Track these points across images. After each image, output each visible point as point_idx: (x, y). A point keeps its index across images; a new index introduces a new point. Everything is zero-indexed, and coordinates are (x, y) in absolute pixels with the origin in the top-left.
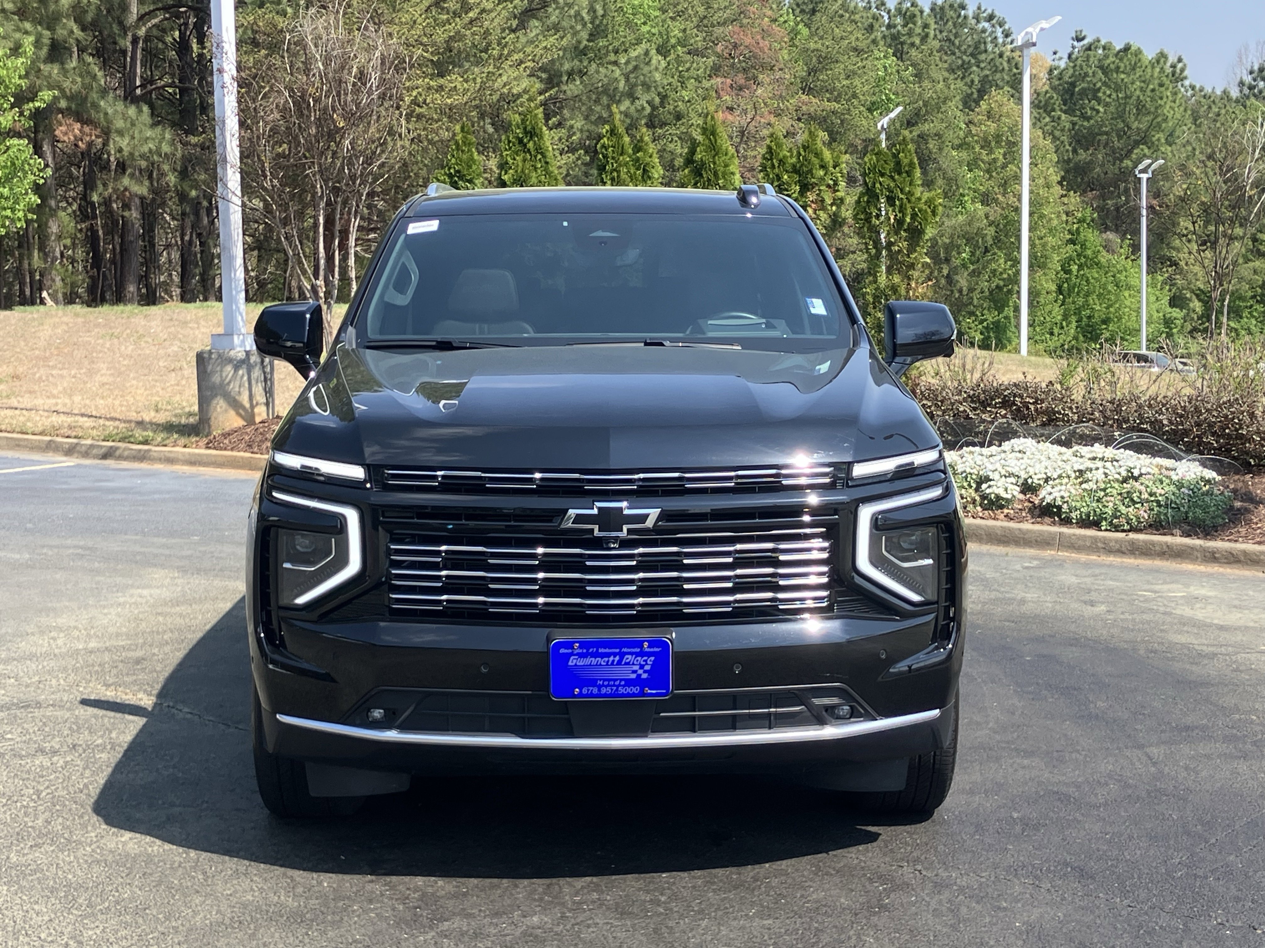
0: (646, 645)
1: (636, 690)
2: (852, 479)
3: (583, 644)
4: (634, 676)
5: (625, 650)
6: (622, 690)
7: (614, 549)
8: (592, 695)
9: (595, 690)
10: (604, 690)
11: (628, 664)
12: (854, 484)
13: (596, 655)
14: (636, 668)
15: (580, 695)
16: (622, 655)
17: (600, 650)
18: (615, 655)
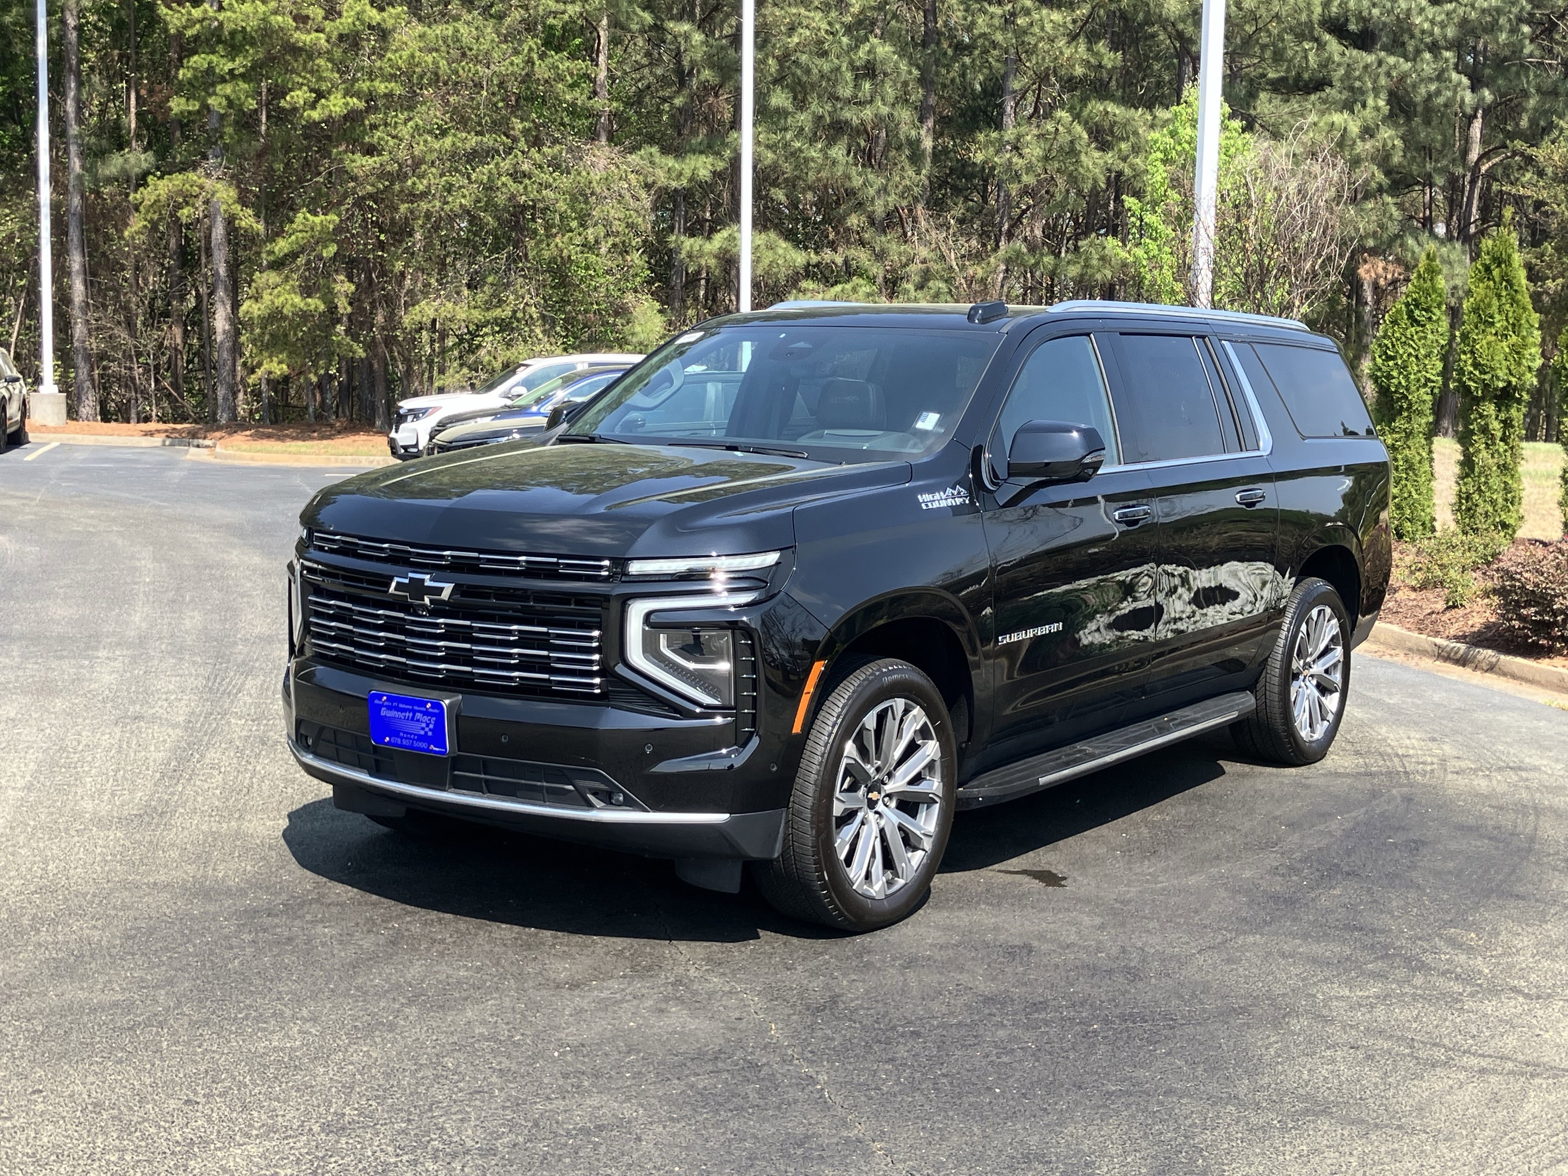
0: (429, 705)
1: (424, 745)
2: (627, 575)
3: (390, 698)
4: (422, 733)
5: (416, 708)
6: (416, 744)
7: (425, 616)
8: (396, 745)
9: (399, 742)
10: (405, 742)
11: (418, 720)
12: (627, 579)
13: (398, 709)
14: (424, 725)
15: (389, 743)
16: (414, 712)
17: (401, 706)
18: (410, 711)
